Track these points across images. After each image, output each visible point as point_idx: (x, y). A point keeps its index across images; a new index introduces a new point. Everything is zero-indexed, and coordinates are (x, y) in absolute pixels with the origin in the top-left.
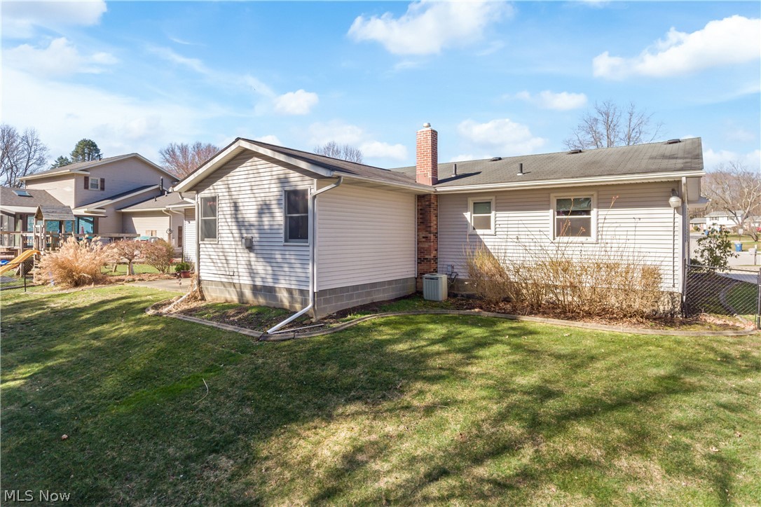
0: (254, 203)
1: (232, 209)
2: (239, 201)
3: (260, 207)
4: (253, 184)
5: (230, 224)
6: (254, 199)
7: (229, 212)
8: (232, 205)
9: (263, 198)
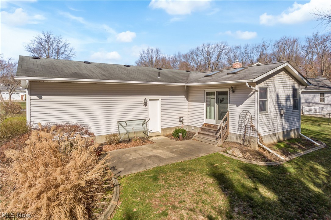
0: (284, 95)
1: (276, 97)
2: (279, 93)
3: (286, 97)
4: (284, 85)
5: (275, 105)
6: (284, 93)
7: (274, 99)
8: (276, 95)
9: (287, 93)
